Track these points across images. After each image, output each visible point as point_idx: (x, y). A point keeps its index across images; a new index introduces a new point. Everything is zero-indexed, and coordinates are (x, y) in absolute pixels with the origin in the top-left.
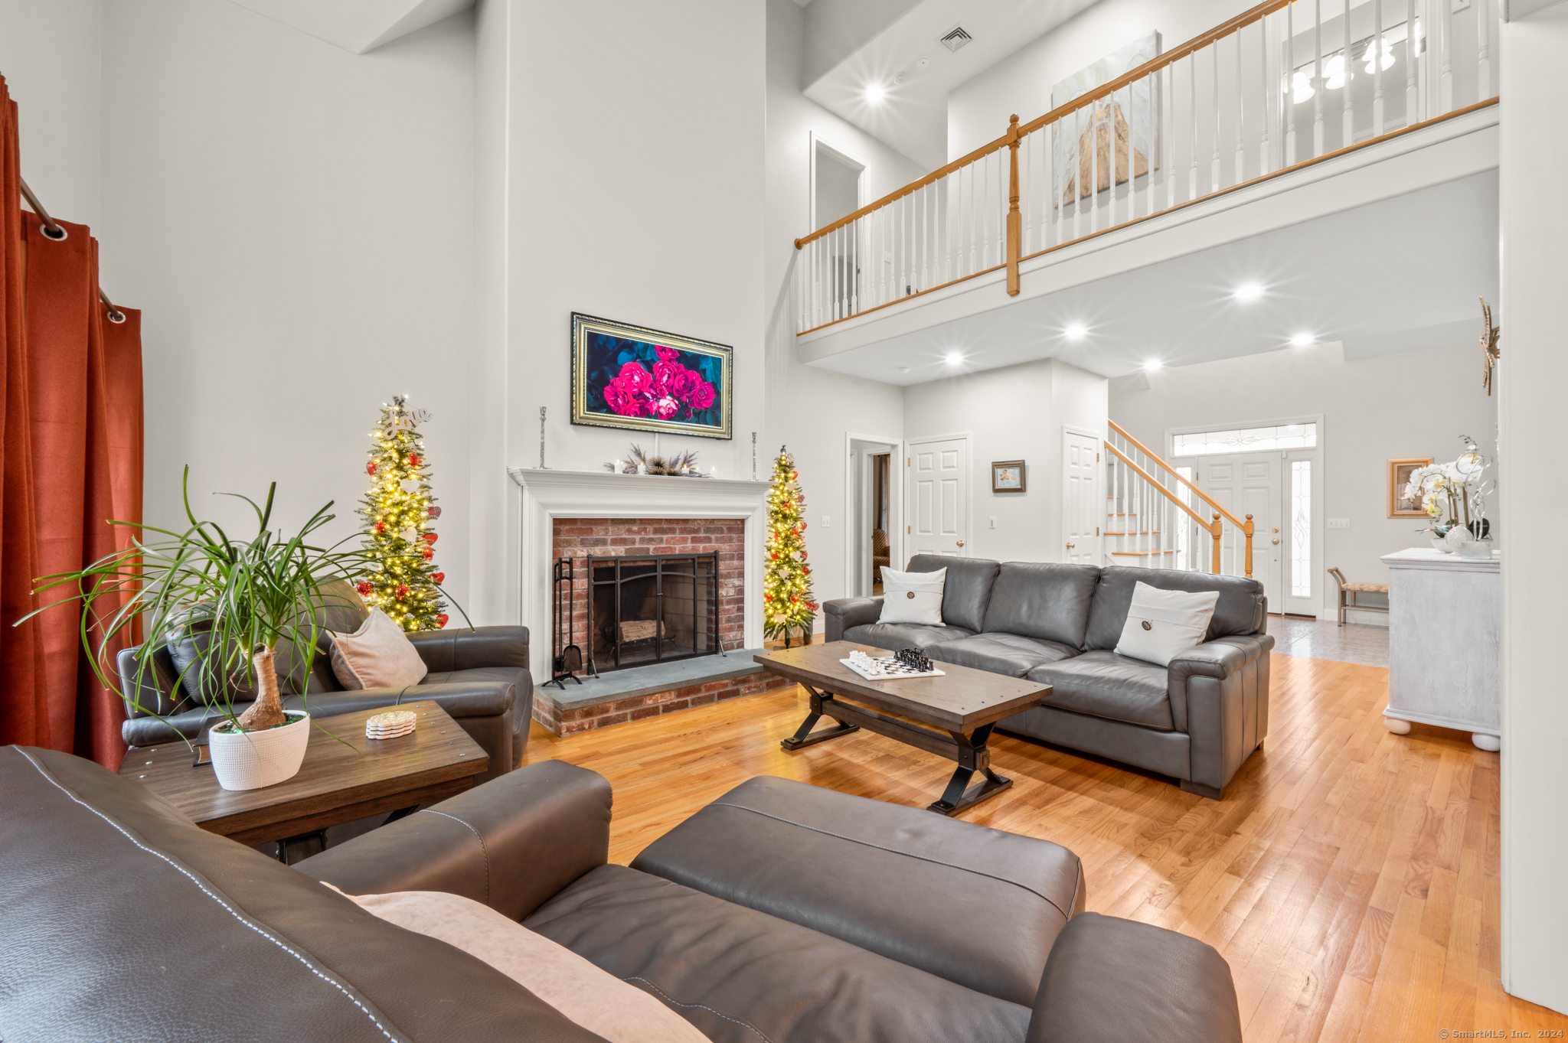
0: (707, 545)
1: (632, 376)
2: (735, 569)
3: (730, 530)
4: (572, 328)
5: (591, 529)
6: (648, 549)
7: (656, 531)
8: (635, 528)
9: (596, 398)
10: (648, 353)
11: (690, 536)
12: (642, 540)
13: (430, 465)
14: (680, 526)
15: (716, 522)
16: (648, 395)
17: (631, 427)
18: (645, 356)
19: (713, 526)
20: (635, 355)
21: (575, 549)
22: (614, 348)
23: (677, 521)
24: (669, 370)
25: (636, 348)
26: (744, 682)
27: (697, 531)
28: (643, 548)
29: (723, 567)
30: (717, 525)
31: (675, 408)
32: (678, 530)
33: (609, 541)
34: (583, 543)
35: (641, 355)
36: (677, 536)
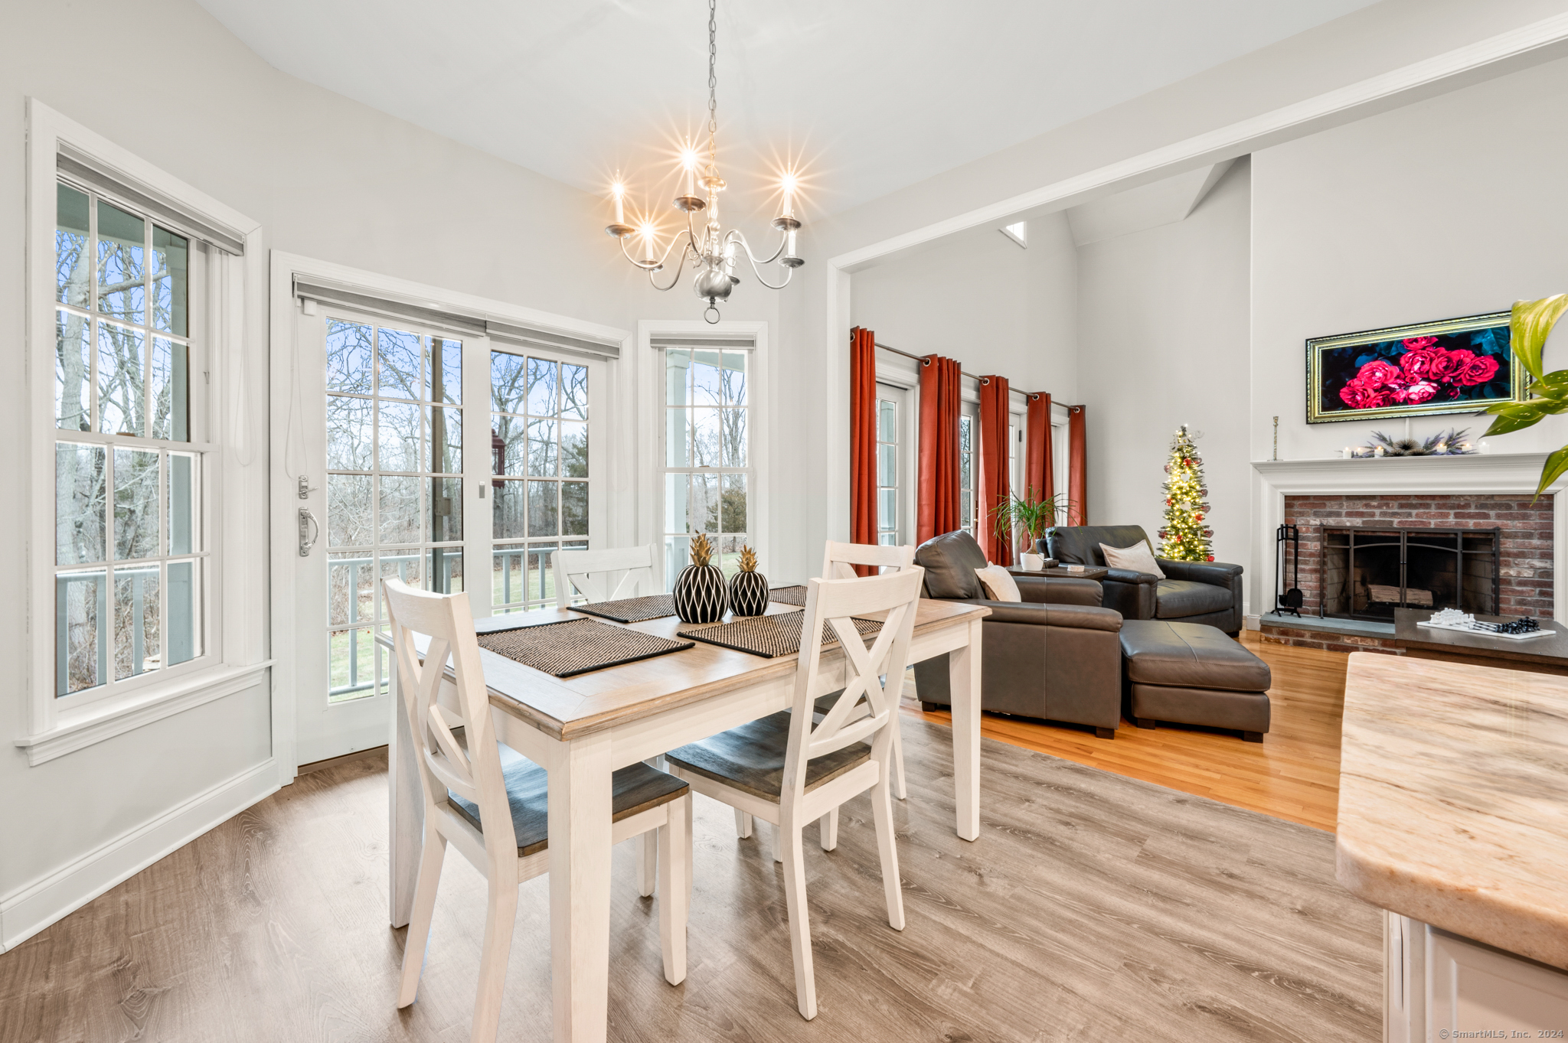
0: (1481, 521)
1: (1373, 374)
2: (1535, 548)
3: (1526, 506)
4: (1307, 351)
5: (1325, 504)
6: (1392, 522)
7: (1401, 506)
8: (1374, 503)
9: (1331, 400)
10: (1393, 348)
11: (1452, 512)
12: (1383, 514)
14: (1436, 502)
15: (1497, 498)
16: (1393, 386)
17: (1372, 417)
18: (1389, 353)
19: (1492, 502)
20: (1376, 355)
21: (1307, 519)
22: (1350, 355)
23: (1433, 497)
24: (1422, 357)
25: (1378, 349)
27: (1467, 506)
28: (1384, 521)
29: (1508, 545)
30: (1499, 500)
31: (1431, 390)
32: (1433, 506)
33: (1344, 514)
34: (1316, 514)
35: (1383, 352)
36: (1433, 511)
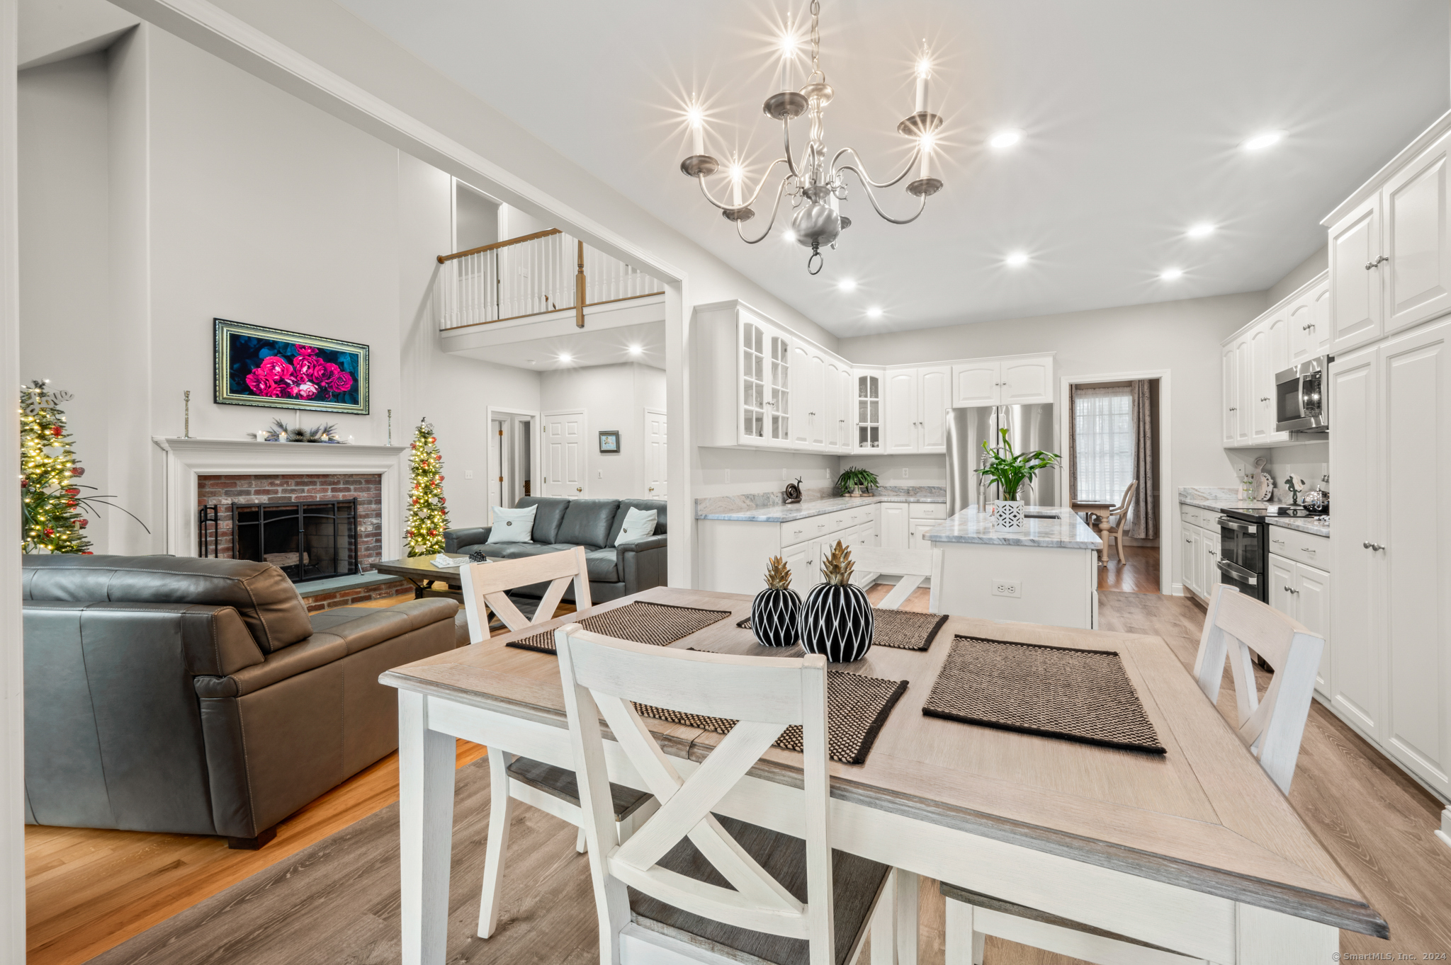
0: (346, 493)
1: (273, 367)
2: (373, 511)
3: (368, 482)
4: (215, 330)
5: (235, 483)
6: (291, 497)
7: (297, 484)
8: (278, 482)
9: (238, 384)
10: (289, 349)
11: (330, 487)
12: (284, 491)
13: (71, 435)
14: (320, 480)
15: (354, 477)
16: (289, 381)
17: (273, 405)
18: (286, 352)
19: (352, 480)
20: (276, 351)
21: (220, 498)
22: (255, 346)
23: (318, 476)
24: (309, 362)
25: (277, 346)
26: (375, 590)
27: (338, 483)
28: (285, 497)
29: (361, 510)
30: (355, 478)
31: (315, 391)
32: (318, 483)
33: (253, 492)
34: (227, 494)
35: (281, 351)
36: (318, 487)
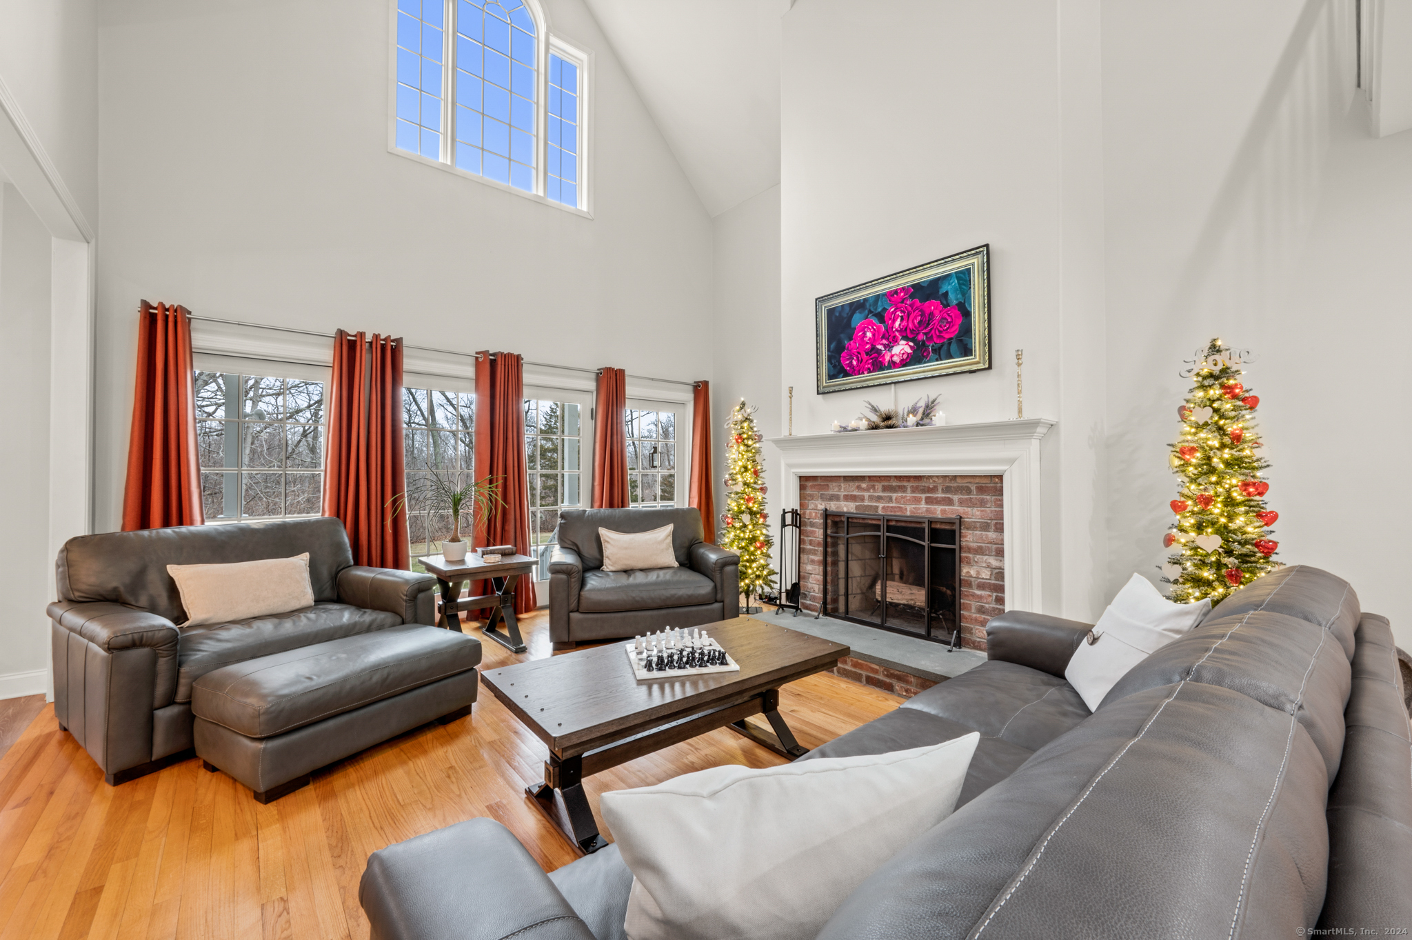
0: (947, 508)
1: (865, 334)
2: (991, 543)
3: (981, 490)
4: (816, 314)
5: (828, 485)
6: (877, 507)
7: (885, 489)
8: (864, 485)
9: (835, 366)
10: (878, 304)
11: (923, 496)
12: (871, 498)
14: (911, 484)
15: (959, 480)
16: (880, 347)
17: (865, 384)
18: (876, 309)
19: (955, 485)
20: (867, 312)
21: (817, 502)
22: (848, 314)
23: (908, 478)
24: (902, 312)
25: (868, 305)
27: (934, 490)
28: (871, 506)
29: (970, 538)
30: (960, 482)
31: (909, 351)
32: (909, 489)
33: (842, 497)
34: (823, 498)
35: (872, 310)
36: (909, 495)
